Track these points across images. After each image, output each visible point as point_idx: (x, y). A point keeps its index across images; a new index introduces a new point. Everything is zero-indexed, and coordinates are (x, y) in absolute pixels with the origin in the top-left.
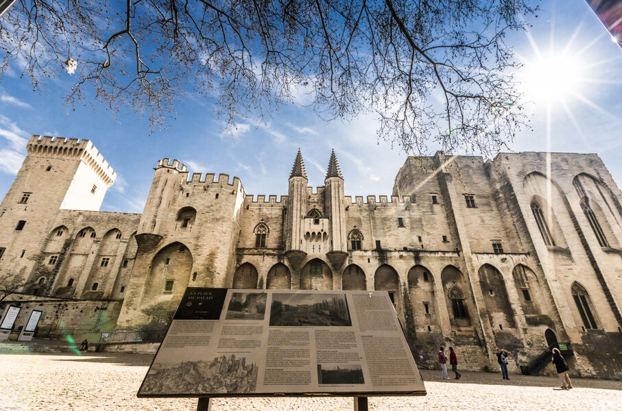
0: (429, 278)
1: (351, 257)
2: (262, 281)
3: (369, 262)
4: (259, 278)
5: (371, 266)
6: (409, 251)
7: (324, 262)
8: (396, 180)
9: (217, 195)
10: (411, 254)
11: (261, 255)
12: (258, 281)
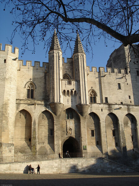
0: (134, 121)
1: (91, 108)
2: (35, 122)
3: (102, 111)
4: (33, 120)
5: (103, 114)
6: (124, 105)
7: (74, 111)
8: (110, 56)
9: (5, 61)
10: (126, 106)
11: (33, 104)
12: (32, 123)
